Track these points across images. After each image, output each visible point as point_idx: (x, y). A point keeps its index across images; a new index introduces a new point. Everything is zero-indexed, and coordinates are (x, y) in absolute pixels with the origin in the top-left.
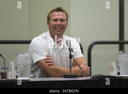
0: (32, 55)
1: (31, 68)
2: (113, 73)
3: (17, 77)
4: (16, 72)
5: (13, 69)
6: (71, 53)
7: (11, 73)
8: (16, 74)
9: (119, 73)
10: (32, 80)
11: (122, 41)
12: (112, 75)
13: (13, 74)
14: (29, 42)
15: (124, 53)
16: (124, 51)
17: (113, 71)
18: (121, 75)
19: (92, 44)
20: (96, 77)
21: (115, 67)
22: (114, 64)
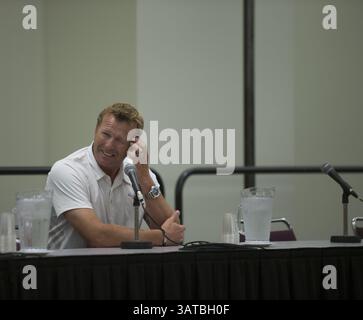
0: (52, 199)
1: (51, 227)
2: (230, 238)
3: (18, 246)
4: (15, 237)
5: (10, 229)
6: (136, 193)
7: (6, 240)
8: (17, 241)
9: (242, 238)
10: (53, 253)
11: (250, 168)
12: (228, 242)
13: (10, 241)
14: (45, 171)
15: (254, 194)
16: (254, 190)
17: (230, 233)
18: (247, 243)
19: (185, 174)
20: (193, 246)
21: (234, 225)
22: (231, 218)
